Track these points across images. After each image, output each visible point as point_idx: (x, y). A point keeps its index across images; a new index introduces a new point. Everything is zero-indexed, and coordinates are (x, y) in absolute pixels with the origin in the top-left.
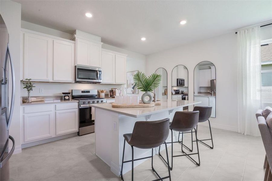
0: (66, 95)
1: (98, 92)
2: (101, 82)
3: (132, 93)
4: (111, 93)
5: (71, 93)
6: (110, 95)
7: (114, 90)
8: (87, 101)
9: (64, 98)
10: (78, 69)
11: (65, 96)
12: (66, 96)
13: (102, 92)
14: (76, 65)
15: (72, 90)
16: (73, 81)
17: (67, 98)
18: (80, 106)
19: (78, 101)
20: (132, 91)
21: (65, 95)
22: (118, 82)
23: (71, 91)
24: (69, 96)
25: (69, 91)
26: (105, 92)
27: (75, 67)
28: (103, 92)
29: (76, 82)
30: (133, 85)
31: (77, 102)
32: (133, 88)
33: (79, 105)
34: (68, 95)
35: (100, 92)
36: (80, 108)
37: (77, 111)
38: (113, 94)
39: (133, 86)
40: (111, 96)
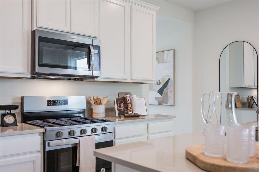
0: (7, 111)
1: (88, 103)
2: (97, 77)
3: (157, 104)
4: (120, 104)
5: (19, 107)
6: (118, 110)
7: (128, 98)
8: (65, 130)
9: (3, 120)
10: (41, 39)
11: (4, 115)
12: (8, 114)
13: (98, 102)
14: (35, 28)
15: (22, 99)
16: (26, 72)
17: (9, 120)
18: (49, 143)
19: (42, 130)
20: (156, 98)
21: (3, 112)
22: (137, 77)
23: (20, 101)
24: (14, 115)
25: (14, 99)
26: (104, 102)
27: (33, 33)
28: (100, 103)
29: (35, 75)
30: (159, 83)
31: (40, 133)
32: (161, 91)
33: (44, 141)
34: (12, 112)
35: (92, 102)
36: (48, 149)
37: (38, 158)
38: (126, 107)
39: (161, 86)
40: (121, 113)
